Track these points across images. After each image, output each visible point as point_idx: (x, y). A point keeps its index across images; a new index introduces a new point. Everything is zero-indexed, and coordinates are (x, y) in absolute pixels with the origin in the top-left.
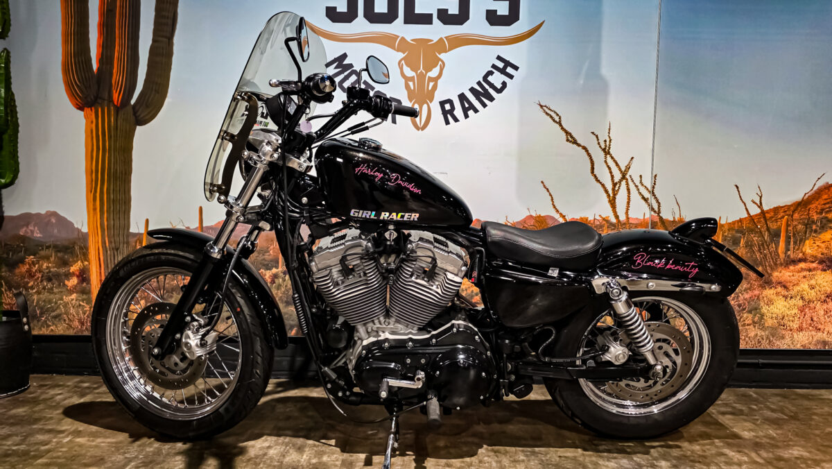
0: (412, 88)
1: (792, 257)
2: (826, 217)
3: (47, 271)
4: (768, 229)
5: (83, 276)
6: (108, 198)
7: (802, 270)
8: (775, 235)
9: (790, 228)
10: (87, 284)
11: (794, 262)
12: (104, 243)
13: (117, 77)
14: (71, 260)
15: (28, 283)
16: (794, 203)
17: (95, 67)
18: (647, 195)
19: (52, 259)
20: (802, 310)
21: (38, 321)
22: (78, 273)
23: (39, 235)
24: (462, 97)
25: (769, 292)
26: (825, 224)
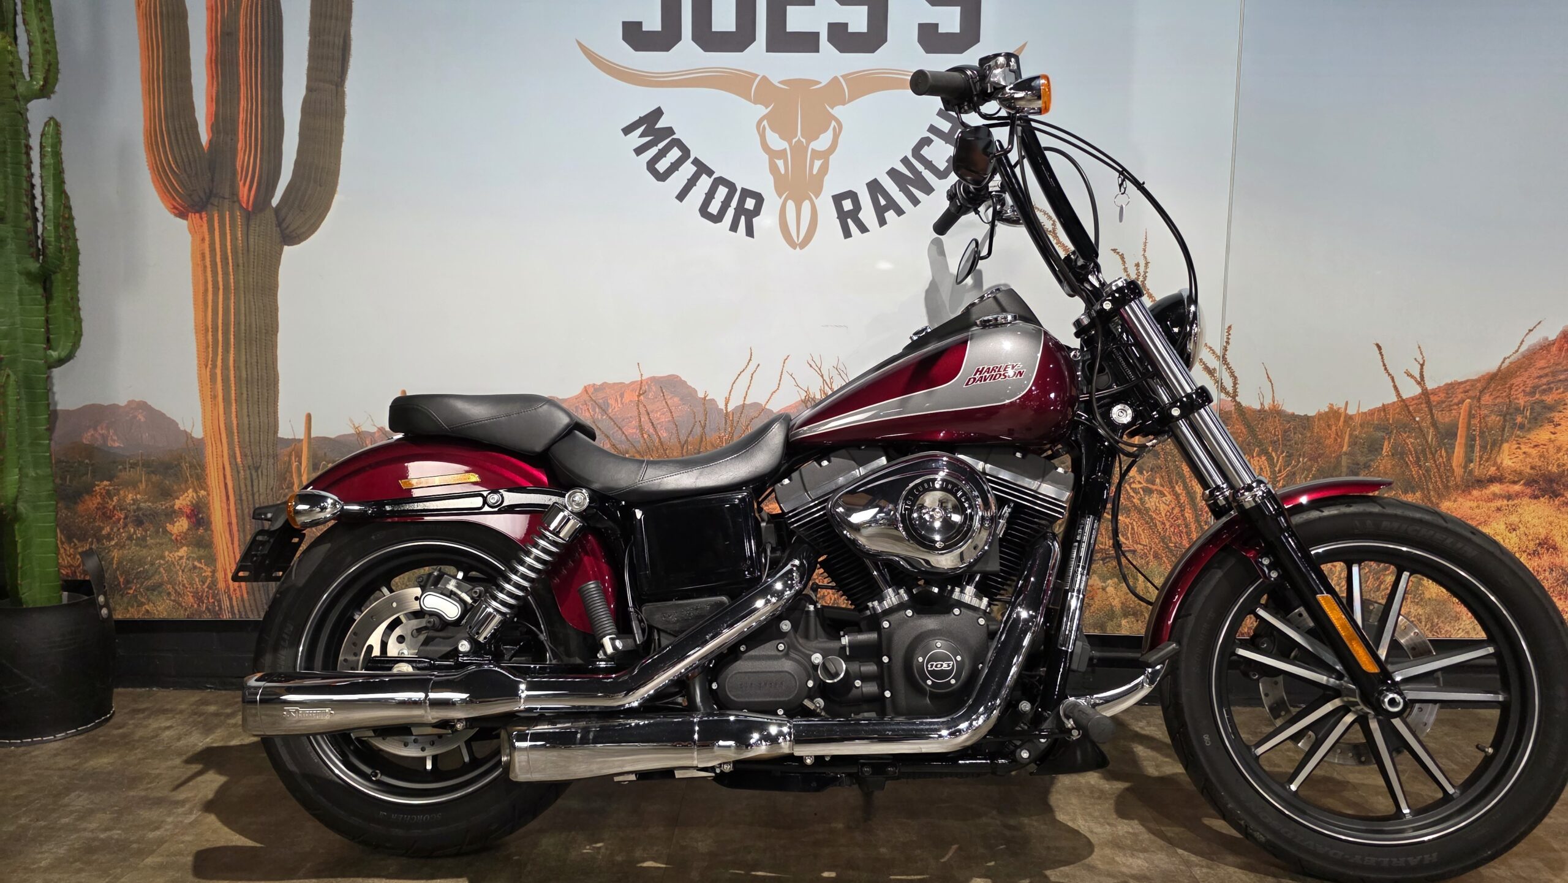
0: (783, 171)
1: (1476, 474)
2: (1543, 401)
3: (135, 507)
4: (1434, 424)
5: (199, 516)
6: (238, 378)
7: (1495, 496)
8: (1448, 434)
9: (1474, 422)
10: (206, 530)
11: (1481, 483)
12: (232, 456)
13: (245, 158)
14: (175, 487)
15: (102, 529)
16: (1483, 376)
17: (204, 137)
18: (1213, 363)
19: (142, 486)
21: (122, 596)
22: (188, 512)
23: (117, 444)
24: (874, 187)
26: (1539, 414)
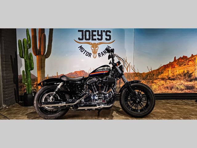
0: (93, 51)
8: (154, 75)
9: (156, 73)
11: (157, 79)
12: (40, 79)
13: (42, 50)
14: (35, 82)
17: (38, 48)
18: (133, 69)
20: (158, 87)
22: (36, 84)
24: (102, 53)
25: (153, 84)
26: (162, 73)
